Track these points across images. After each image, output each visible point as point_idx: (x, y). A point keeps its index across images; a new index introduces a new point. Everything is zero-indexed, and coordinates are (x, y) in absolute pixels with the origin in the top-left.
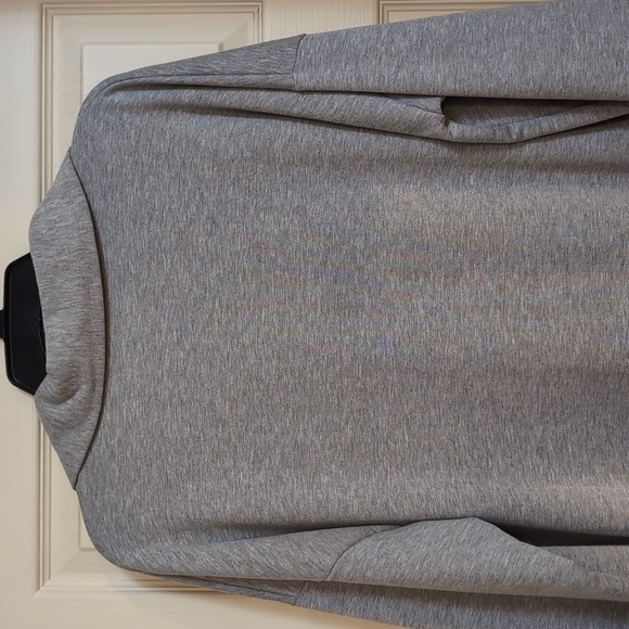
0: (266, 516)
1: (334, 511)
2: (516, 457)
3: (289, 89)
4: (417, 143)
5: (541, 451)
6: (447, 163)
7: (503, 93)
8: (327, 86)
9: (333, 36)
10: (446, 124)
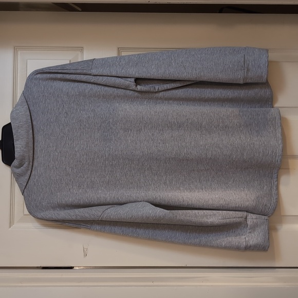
0: (82, 202)
1: (102, 200)
2: (157, 185)
3: (90, 75)
4: (128, 91)
5: (165, 183)
6: (138, 97)
7: (152, 77)
8: (101, 74)
9: (103, 59)
10: (136, 86)
